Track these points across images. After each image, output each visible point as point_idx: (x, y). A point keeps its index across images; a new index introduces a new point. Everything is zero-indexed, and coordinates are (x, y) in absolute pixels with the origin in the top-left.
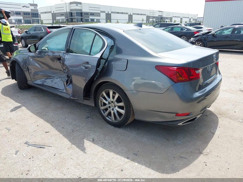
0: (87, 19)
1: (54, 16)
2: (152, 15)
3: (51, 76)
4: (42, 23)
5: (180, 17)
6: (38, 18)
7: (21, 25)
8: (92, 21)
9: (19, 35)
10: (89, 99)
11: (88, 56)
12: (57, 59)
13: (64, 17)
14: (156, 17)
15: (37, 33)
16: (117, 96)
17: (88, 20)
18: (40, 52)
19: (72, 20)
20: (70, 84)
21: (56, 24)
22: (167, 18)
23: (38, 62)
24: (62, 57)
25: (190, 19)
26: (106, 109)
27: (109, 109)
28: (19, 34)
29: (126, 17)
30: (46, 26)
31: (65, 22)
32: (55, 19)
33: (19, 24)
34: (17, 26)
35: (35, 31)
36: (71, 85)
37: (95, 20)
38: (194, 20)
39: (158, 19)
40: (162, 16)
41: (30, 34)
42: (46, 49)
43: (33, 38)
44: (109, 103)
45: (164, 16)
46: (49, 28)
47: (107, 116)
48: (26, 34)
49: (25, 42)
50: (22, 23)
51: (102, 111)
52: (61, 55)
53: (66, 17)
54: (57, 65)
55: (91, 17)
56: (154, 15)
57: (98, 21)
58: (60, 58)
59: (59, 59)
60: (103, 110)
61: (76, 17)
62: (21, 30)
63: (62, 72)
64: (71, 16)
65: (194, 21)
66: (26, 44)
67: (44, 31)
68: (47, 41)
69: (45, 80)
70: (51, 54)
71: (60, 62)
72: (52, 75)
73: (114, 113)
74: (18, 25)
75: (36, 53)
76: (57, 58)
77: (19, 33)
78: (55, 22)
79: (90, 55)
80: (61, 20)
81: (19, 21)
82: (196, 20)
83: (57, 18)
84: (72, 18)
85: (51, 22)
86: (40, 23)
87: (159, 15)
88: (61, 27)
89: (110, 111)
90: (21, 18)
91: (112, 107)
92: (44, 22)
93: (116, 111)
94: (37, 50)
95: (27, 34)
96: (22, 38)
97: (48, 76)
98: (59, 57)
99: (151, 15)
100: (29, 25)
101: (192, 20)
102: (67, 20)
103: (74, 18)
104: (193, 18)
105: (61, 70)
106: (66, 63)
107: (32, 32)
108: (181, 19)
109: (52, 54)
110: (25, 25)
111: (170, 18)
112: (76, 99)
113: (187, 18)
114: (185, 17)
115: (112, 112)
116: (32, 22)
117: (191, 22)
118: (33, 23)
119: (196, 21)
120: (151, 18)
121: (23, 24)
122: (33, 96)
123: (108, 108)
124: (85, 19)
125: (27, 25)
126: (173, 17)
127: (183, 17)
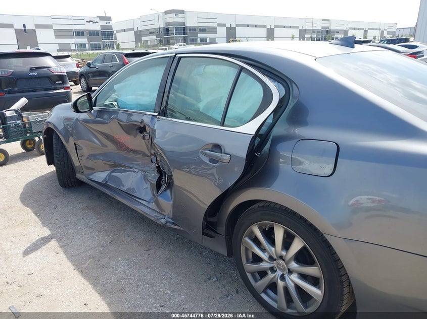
0: (193, 39)
1: (138, 35)
2: (311, 28)
3: (125, 167)
4: (118, 49)
5: (363, 29)
6: (112, 41)
7: (85, 53)
8: (204, 41)
9: (78, 70)
10: (212, 233)
11: (219, 127)
12: (137, 129)
13: (155, 37)
14: (318, 31)
15: (107, 66)
16: (297, 245)
17: (196, 40)
18: (101, 113)
19: (168, 41)
20: (166, 190)
21: (140, 48)
22: (338, 32)
23: (95, 133)
24: (148, 126)
25: (382, 33)
26: (263, 274)
27: (271, 276)
28: (79, 68)
29: (264, 32)
30: (122, 53)
31: (156, 46)
32: (140, 41)
33: (81, 50)
34: (77, 54)
35: (103, 62)
36: (169, 191)
37: (208, 41)
38: (389, 33)
39: (322, 35)
40: (328, 28)
41: (95, 67)
42: (115, 103)
43: (100, 75)
44: (271, 258)
45: (333, 27)
46: (128, 55)
47: (265, 291)
48: (88, 68)
49: (87, 83)
50: (87, 50)
51: (249, 276)
52: (147, 120)
53: (159, 36)
54: (136, 142)
55: (201, 35)
56: (314, 28)
57: (213, 41)
58: (145, 126)
59: (142, 130)
60: (253, 274)
61: (175, 36)
62: (83, 61)
63: (147, 157)
64: (167, 34)
65: (389, 36)
66: (87, 85)
67: (118, 62)
68: (115, 87)
69: (111, 172)
70: (123, 117)
71: (144, 138)
72: (126, 164)
73: (286, 289)
74: (79, 54)
75: (92, 114)
76: (136, 127)
77: (78, 66)
78: (139, 45)
79: (223, 125)
80: (149, 42)
81: (82, 46)
82: (393, 33)
83: (144, 39)
84: (168, 38)
85: (133, 45)
86: (115, 48)
87: (323, 28)
88: (149, 53)
89: (275, 281)
90: (84, 40)
91: (280, 269)
92: (122, 46)
93: (293, 285)
94: (95, 106)
95: (90, 67)
96: (82, 75)
97: (117, 166)
98: (142, 126)
99: (307, 28)
100: (97, 52)
101: (385, 34)
102: (160, 41)
103: (172, 37)
104: (388, 30)
105: (145, 155)
106: (157, 140)
107: (98, 65)
108: (366, 32)
109: (126, 116)
110: (91, 52)
111: (343, 32)
112: (181, 229)
113: (376, 29)
114: (373, 29)
115: (281, 284)
116: (102, 47)
117: (385, 37)
118: (104, 49)
119: (394, 35)
120: (308, 34)
121: (88, 52)
122: (86, 205)
123: (269, 272)
124: (190, 39)
125: (93, 52)
126: (350, 28)
127: (369, 29)
